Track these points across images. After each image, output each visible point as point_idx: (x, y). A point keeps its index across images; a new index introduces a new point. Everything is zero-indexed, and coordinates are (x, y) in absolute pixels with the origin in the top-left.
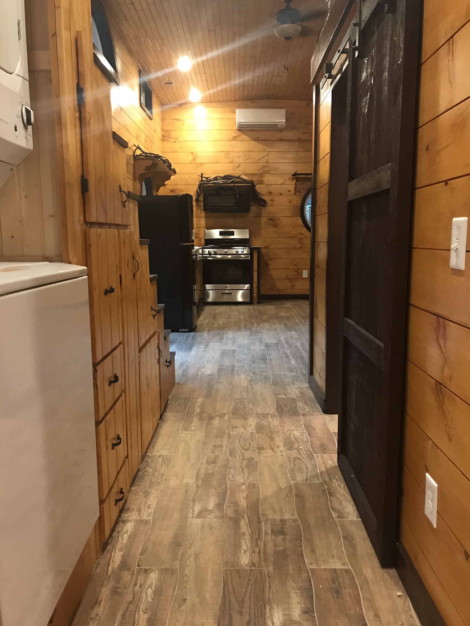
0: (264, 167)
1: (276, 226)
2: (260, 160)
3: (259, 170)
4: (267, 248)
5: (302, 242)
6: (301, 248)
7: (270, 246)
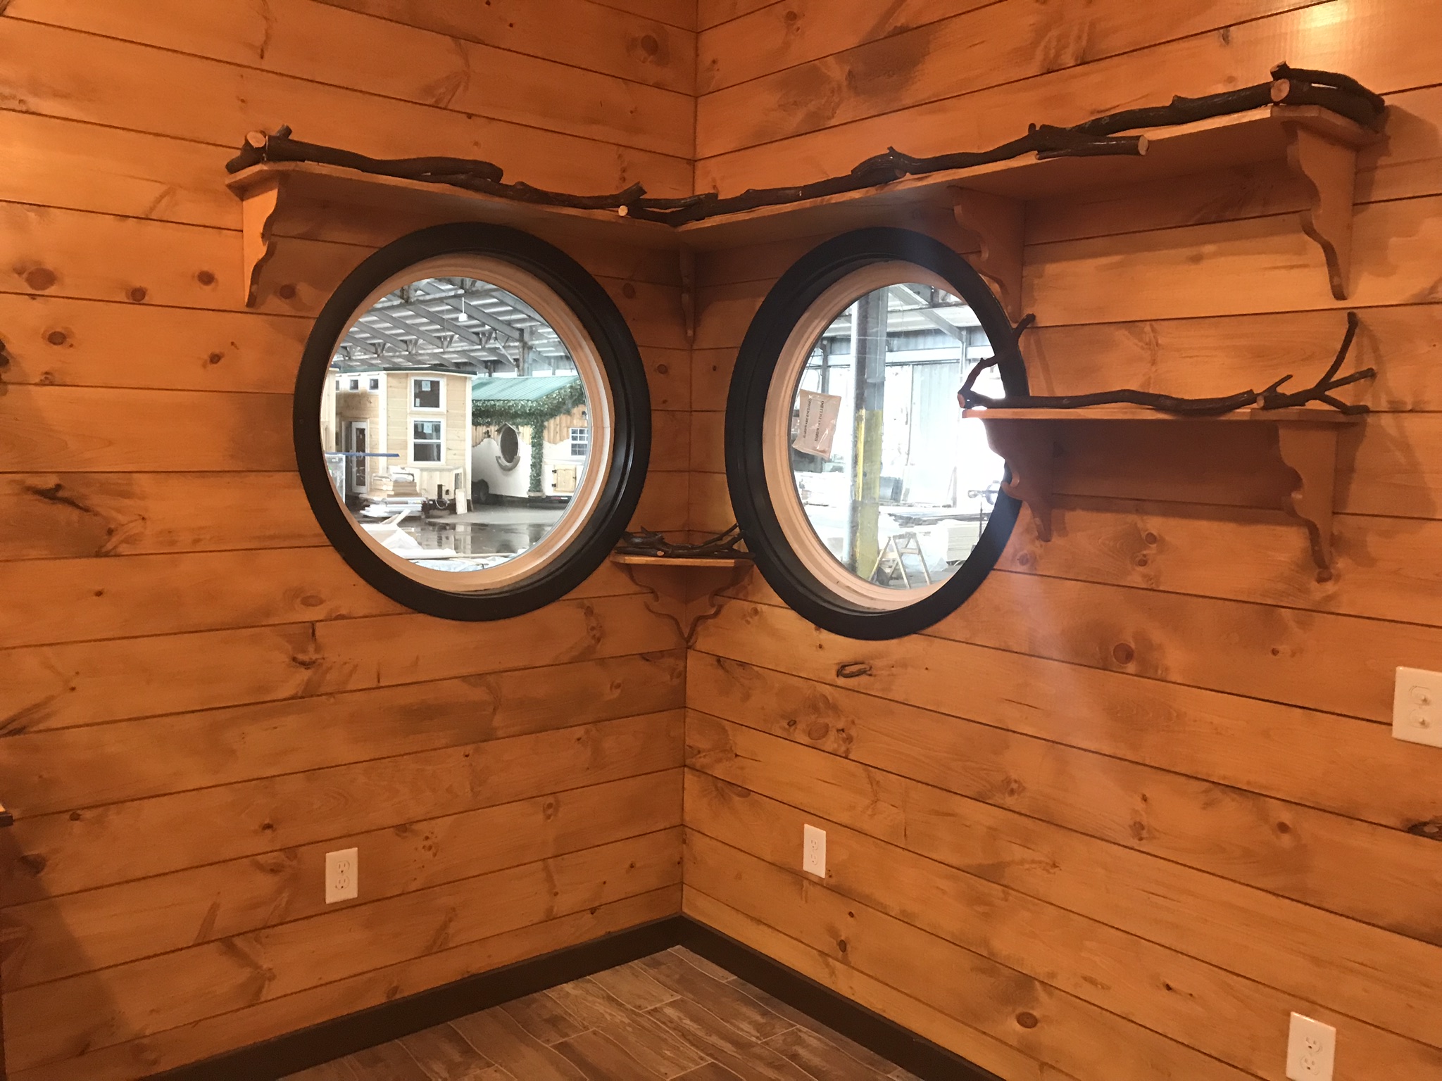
1: (102, 545)
4: (20, 731)
5: (311, 655)
6: (309, 693)
7: (48, 716)
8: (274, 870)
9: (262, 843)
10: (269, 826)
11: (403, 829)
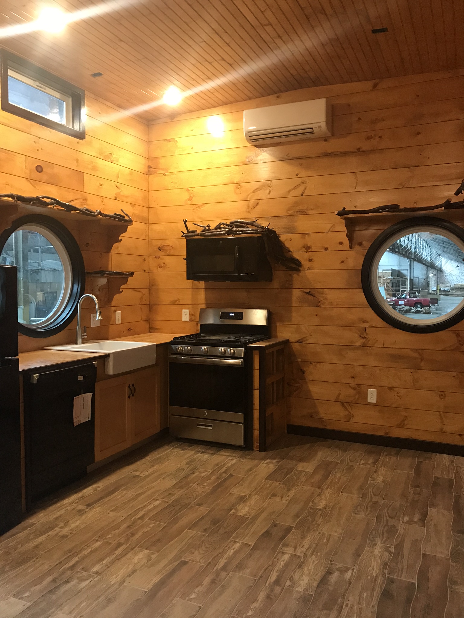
0: (296, 203)
1: (317, 304)
2: (291, 192)
3: (289, 210)
4: (301, 342)
5: (365, 336)
6: (363, 345)
7: (306, 340)
8: (354, 389)
9: (351, 381)
10: (353, 377)
11: (391, 388)
